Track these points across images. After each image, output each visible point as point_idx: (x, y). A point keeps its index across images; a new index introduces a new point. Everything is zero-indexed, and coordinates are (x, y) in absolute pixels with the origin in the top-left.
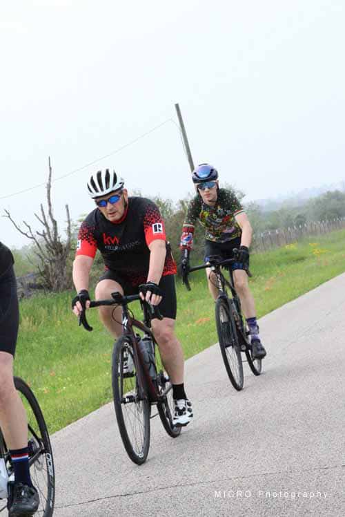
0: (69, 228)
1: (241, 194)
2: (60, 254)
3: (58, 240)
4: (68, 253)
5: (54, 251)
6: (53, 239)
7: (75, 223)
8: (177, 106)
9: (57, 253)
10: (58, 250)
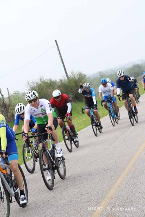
0: (9, 97)
1: (85, 75)
2: (5, 108)
3: (5, 103)
4: (9, 108)
5: (3, 107)
6: (2, 102)
7: (12, 95)
8: (56, 41)
9: (4, 108)
10: (5, 107)
